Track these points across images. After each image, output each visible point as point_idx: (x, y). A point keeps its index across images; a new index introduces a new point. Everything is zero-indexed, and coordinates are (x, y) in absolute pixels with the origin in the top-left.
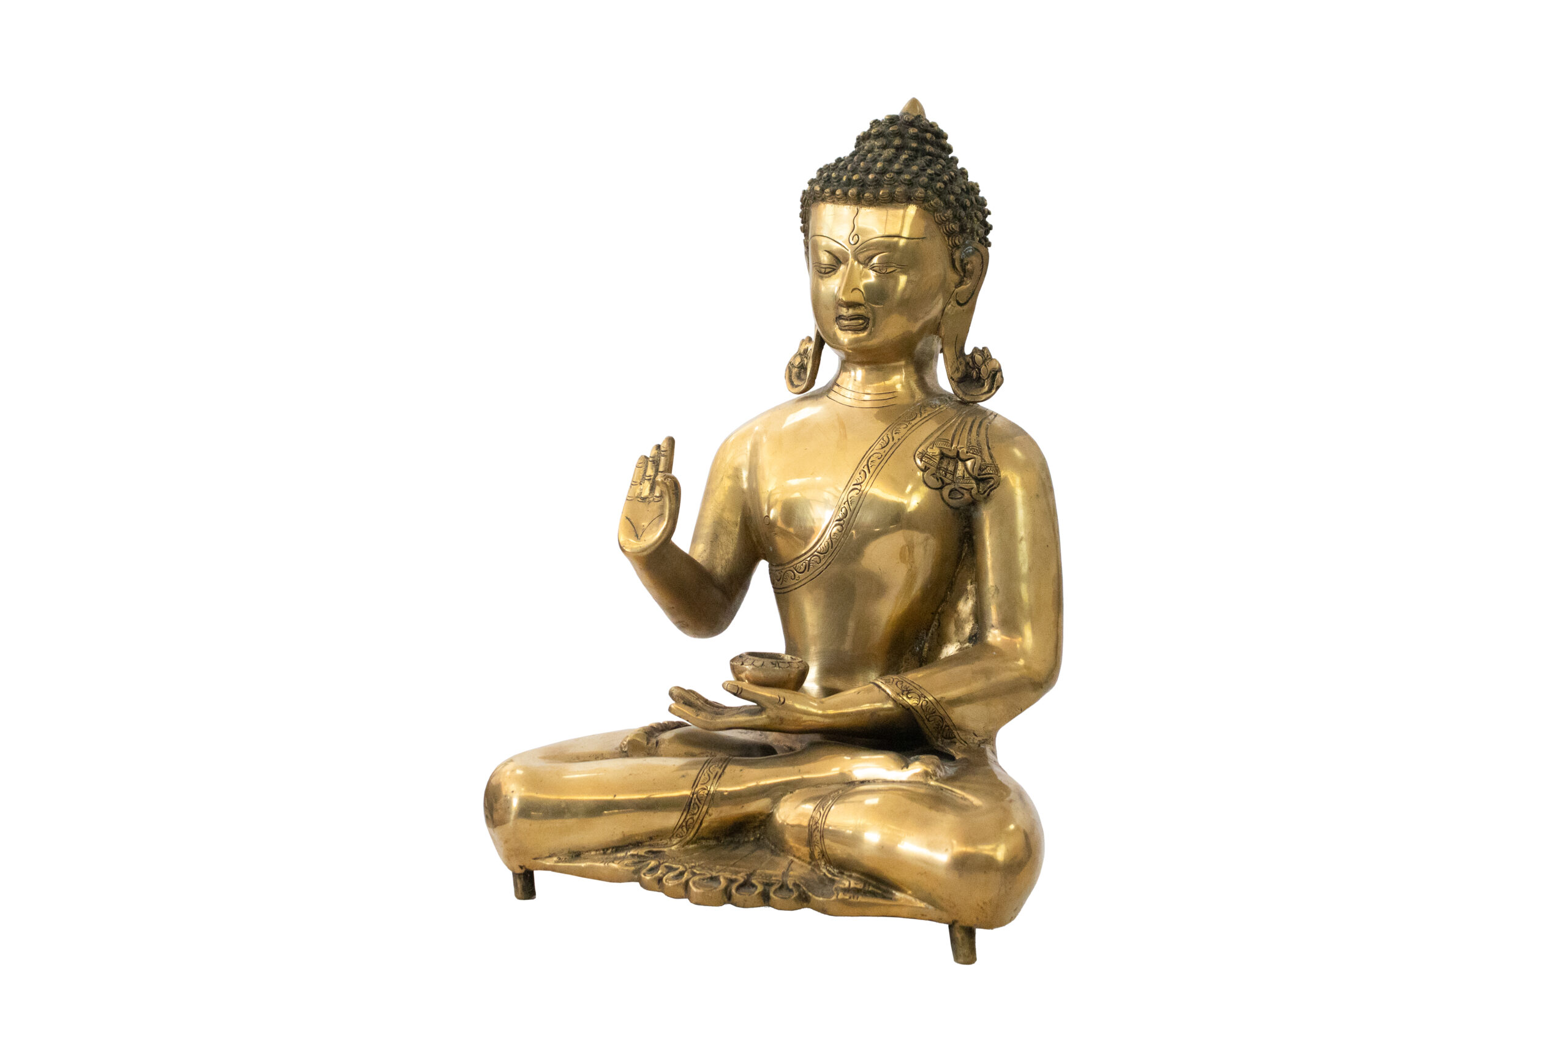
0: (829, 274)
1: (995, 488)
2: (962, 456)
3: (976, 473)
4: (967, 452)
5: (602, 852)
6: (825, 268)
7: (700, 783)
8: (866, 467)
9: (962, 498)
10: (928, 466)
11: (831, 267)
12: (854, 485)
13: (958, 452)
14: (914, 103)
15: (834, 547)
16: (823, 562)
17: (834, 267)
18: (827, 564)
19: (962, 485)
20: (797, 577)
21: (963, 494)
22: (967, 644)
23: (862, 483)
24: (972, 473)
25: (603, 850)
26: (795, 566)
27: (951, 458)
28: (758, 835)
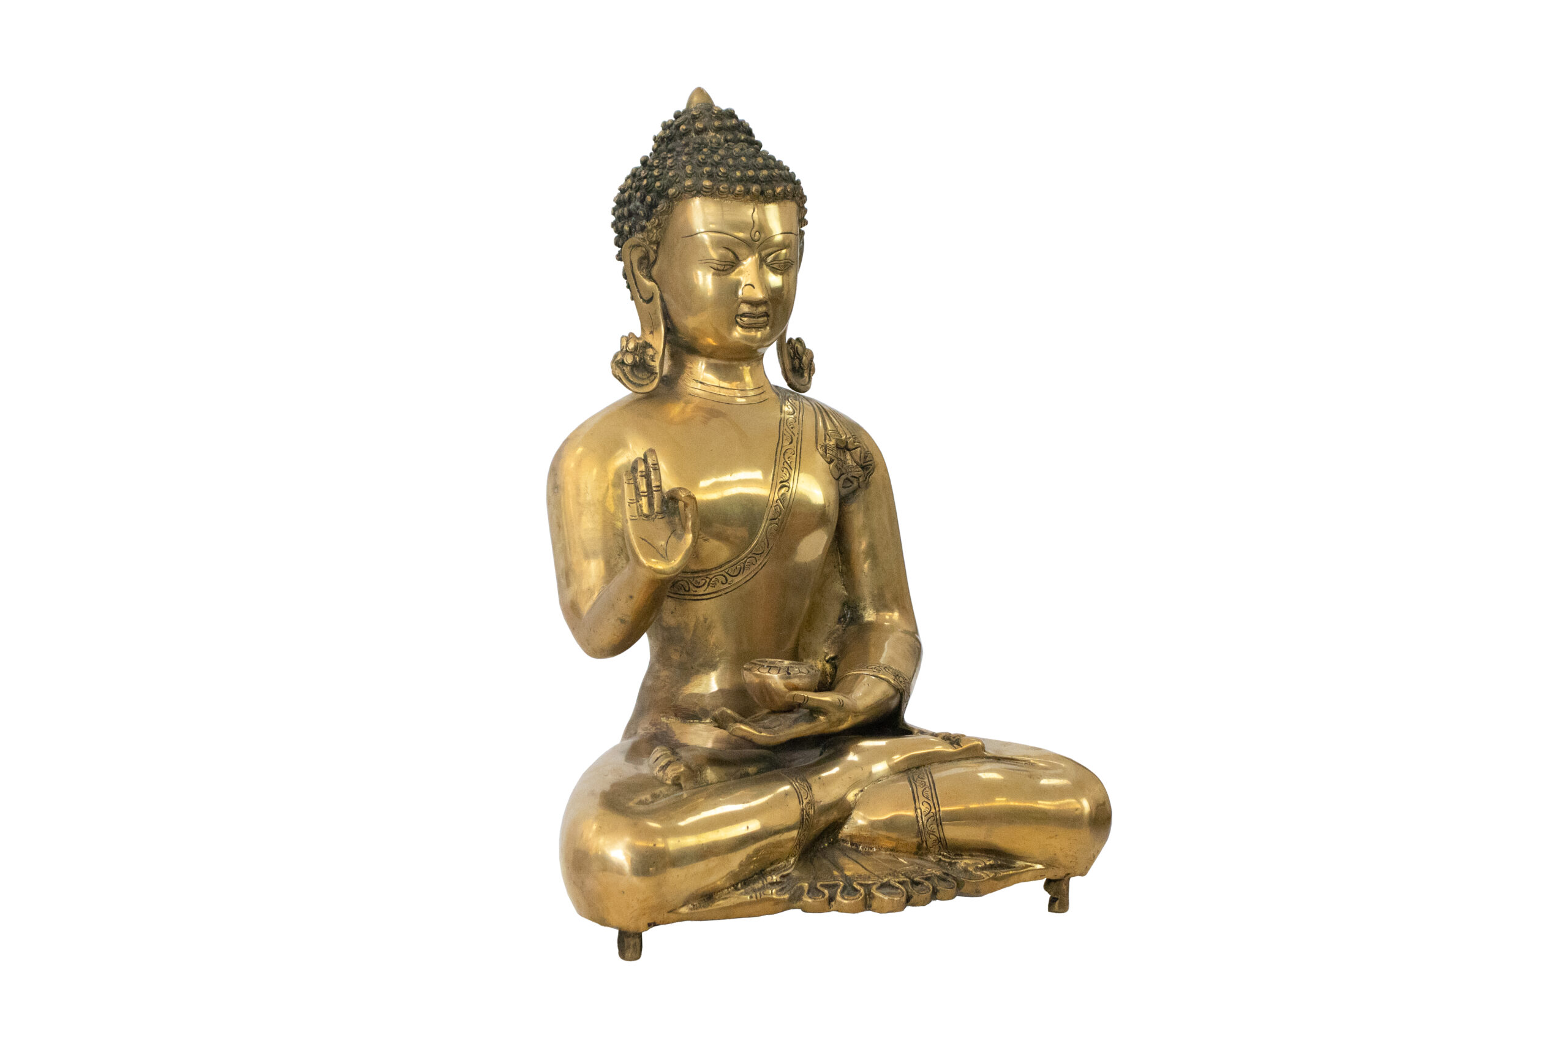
0: (728, 272)
1: (872, 474)
2: (850, 446)
3: (862, 462)
4: (854, 442)
5: (732, 888)
6: (725, 265)
7: (803, 798)
8: (785, 464)
9: (851, 486)
10: (833, 458)
11: (731, 264)
12: (781, 482)
13: (847, 442)
14: (700, 91)
15: (770, 547)
16: (759, 563)
17: (732, 264)
18: (763, 564)
19: (853, 474)
20: (729, 581)
21: (852, 482)
22: (838, 626)
23: (788, 480)
24: (859, 461)
25: (733, 886)
26: (726, 571)
27: (842, 449)
28: (832, 840)
